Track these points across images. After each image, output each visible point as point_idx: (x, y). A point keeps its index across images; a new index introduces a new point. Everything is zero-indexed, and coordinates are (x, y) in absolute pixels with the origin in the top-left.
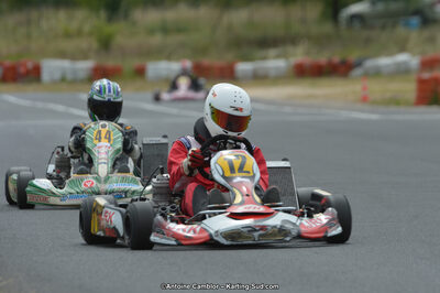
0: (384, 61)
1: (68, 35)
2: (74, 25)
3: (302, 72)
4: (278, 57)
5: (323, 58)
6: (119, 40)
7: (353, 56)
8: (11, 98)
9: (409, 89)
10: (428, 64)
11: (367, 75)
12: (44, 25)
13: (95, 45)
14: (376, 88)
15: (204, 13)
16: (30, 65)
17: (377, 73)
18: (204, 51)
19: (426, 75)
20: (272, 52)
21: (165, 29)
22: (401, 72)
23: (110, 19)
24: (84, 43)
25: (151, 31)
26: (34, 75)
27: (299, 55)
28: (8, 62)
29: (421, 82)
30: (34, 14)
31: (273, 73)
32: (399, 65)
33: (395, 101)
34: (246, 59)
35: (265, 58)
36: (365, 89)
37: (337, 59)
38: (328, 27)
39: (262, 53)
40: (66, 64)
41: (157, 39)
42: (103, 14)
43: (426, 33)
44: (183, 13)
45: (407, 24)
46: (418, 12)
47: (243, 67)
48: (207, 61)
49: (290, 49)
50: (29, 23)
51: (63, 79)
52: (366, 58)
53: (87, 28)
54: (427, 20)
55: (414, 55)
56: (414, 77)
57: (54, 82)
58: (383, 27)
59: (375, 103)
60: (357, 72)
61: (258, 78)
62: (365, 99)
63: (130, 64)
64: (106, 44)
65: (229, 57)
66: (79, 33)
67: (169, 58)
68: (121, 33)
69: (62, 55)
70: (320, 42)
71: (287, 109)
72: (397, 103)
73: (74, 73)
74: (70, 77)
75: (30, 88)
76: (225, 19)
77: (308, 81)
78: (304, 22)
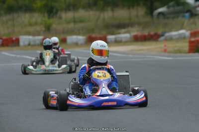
0: (174, 33)
1: (30, 25)
2: (33, 20)
3: (137, 39)
4: (125, 33)
5: (146, 33)
6: (54, 26)
7: (160, 31)
8: (6, 54)
9: (185, 46)
10: (193, 34)
11: (166, 40)
12: (20, 20)
13: (43, 29)
14: (170, 46)
16: (14, 39)
17: (171, 39)
18: (93, 30)
19: (193, 39)
20: (123, 30)
21: (75, 21)
22: (182, 38)
23: (49, 17)
24: (38, 28)
25: (68, 22)
26: (16, 42)
27: (135, 31)
28: (4, 38)
29: (191, 42)
30: (16, 15)
31: (124, 40)
32: (180, 35)
33: (179, 51)
35: (119, 33)
36: (165, 46)
37: (152, 33)
38: (148, 19)
39: (119, 31)
40: (31, 37)
41: (71, 25)
42: (46, 15)
43: (192, 20)
44: (81, 13)
45: (184, 16)
46: (188, 11)
47: (110, 37)
48: (94, 35)
49: (130, 29)
50: (13, 20)
51: (29, 45)
52: (165, 32)
53: (39, 20)
54: (193, 15)
55: (187, 31)
56: (188, 40)
57: (25, 46)
58: (173, 18)
59: (170, 52)
60: (162, 38)
61: (118, 42)
62: (165, 50)
64: (48, 28)
65: (104, 33)
66: (36, 24)
67: (79, 34)
68: (55, 23)
69: (29, 34)
70: (145, 25)
71: (130, 56)
72: (180, 52)
73: (35, 41)
74: (32, 43)
75: (15, 49)
76: (102, 16)
77: (139, 43)
78: (137, 16)
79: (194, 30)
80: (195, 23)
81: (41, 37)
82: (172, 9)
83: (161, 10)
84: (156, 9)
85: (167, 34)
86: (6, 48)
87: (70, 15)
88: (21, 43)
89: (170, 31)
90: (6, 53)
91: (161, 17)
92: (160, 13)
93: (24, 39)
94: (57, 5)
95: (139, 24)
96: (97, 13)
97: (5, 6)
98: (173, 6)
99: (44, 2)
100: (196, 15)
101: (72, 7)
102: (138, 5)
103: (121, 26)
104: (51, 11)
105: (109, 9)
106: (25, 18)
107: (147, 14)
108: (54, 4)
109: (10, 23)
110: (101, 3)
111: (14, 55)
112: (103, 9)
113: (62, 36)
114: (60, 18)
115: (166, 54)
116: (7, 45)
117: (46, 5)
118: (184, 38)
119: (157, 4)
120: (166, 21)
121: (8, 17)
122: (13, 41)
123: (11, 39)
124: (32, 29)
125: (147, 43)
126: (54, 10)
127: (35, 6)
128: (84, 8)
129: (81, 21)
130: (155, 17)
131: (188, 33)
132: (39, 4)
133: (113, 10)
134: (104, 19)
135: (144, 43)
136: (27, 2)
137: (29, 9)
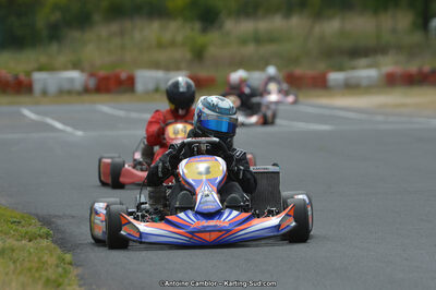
1: (160, 46)
2: (167, 36)
4: (369, 66)
5: (413, 68)
6: (212, 51)
8: (105, 109)
12: (137, 36)
13: (188, 55)
15: (297, 23)
16: (124, 76)
18: (296, 61)
20: (363, 61)
23: (204, 30)
24: (177, 54)
25: (243, 42)
26: (128, 84)
27: (389, 65)
28: (102, 73)
30: (128, 24)
31: (364, 83)
34: (340, 69)
35: (354, 68)
37: (427, 68)
38: (417, 37)
40: (160, 74)
41: (250, 49)
42: (197, 26)
44: (276, 23)
47: (335, 77)
48: (299, 71)
49: (380, 59)
50: (122, 33)
51: (157, 90)
53: (179, 38)
57: (147, 93)
61: (351, 87)
64: (199, 55)
65: (321, 66)
66: (173, 44)
68: (214, 42)
69: (156, 66)
70: (411, 52)
71: (380, 118)
74: (163, 86)
75: (124, 99)
76: (318, 29)
78: (394, 31)
86: (105, 97)
87: (246, 26)
88: (139, 86)
90: (106, 107)
93: (146, 78)
95: (399, 48)
101: (252, 7)
106: (151, 30)
109: (115, 41)
111: (121, 113)
112: (318, 15)
116: (108, 91)
121: (114, 27)
122: (121, 83)
123: (117, 76)
124: (162, 56)
125: (416, 90)
127: (169, 3)
130: (433, 33)
137: (158, 12)
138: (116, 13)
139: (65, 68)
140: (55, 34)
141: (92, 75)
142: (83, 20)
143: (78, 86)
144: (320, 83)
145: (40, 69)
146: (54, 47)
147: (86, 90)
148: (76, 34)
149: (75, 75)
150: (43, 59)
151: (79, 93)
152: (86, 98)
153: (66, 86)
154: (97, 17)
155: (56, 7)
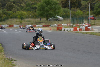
0: (53, 25)
1: (17, 22)
2: (17, 21)
3: (44, 26)
4: (41, 25)
6: (23, 22)
7: (50, 25)
9: (56, 29)
10: (58, 26)
11: (51, 27)
14: (52, 28)
17: (53, 27)
19: (58, 27)
20: (40, 24)
21: (28, 21)
22: (55, 26)
23: (22, 20)
25: (26, 21)
26: (13, 26)
27: (43, 24)
29: (57, 28)
30: (13, 19)
31: (40, 27)
32: (55, 25)
34: (37, 25)
37: (48, 25)
38: (47, 21)
39: (39, 24)
40: (17, 25)
41: (27, 22)
42: (21, 19)
44: (30, 19)
47: (37, 26)
49: (42, 24)
51: (16, 27)
53: (19, 21)
57: (15, 27)
58: (53, 21)
59: (52, 30)
60: (50, 26)
62: (51, 30)
63: (24, 25)
64: (21, 23)
65: (36, 25)
66: (18, 22)
68: (23, 21)
69: (16, 24)
70: (46, 23)
72: (55, 30)
73: (18, 26)
74: (17, 27)
75: (12, 28)
77: (44, 27)
78: (44, 20)
79: (58, 25)
80: (59, 23)
81: (19, 25)
82: (53, 19)
83: (50, 19)
84: (49, 19)
85: (51, 25)
86: (10, 28)
87: (27, 20)
88: (14, 27)
89: (52, 25)
90: (10, 29)
91: (50, 21)
92: (50, 20)
93: (15, 26)
94: (24, 17)
95: (44, 22)
96: (34, 19)
97: (10, 16)
98: (53, 18)
99: (20, 16)
100: (59, 20)
101: (28, 17)
102: (44, 17)
103: (40, 23)
104: (22, 19)
105: (37, 18)
106: (15, 20)
107: (47, 20)
108: (23, 17)
109: (11, 21)
110: (35, 17)
111: (12, 30)
112: (35, 18)
113: (25, 25)
114: (24, 20)
115: (51, 31)
116: (10, 27)
117: (21, 17)
118: (56, 26)
119: (49, 17)
120: (52, 22)
121: (11, 19)
122: (12, 26)
123: (12, 25)
124: (17, 23)
125: (47, 27)
126: (23, 18)
127: (18, 17)
128: (31, 18)
129: (30, 21)
130: (49, 21)
131: (57, 25)
132: (19, 16)
133: (38, 19)
134: (36, 21)
135: (45, 27)
136: (16, 16)
137: (16, 18)
138: (12, 18)
139: (6, 24)
140: (4, 20)
141: (9, 25)
142: (8, 18)
143: (7, 26)
144: (35, 27)
145: (2, 24)
146: (4, 21)
147: (8, 27)
148: (7, 20)
149: (7, 25)
150: (3, 23)
151: (7, 27)
152: (8, 28)
153: (6, 26)
154: (9, 18)
155: (4, 17)
